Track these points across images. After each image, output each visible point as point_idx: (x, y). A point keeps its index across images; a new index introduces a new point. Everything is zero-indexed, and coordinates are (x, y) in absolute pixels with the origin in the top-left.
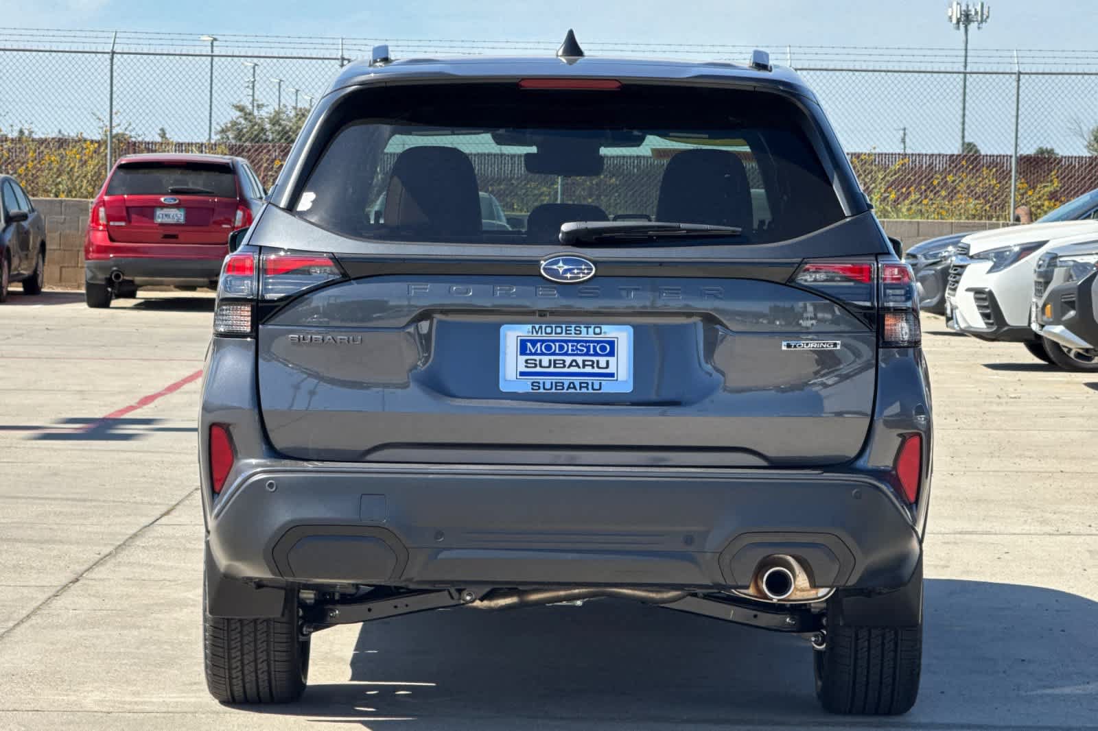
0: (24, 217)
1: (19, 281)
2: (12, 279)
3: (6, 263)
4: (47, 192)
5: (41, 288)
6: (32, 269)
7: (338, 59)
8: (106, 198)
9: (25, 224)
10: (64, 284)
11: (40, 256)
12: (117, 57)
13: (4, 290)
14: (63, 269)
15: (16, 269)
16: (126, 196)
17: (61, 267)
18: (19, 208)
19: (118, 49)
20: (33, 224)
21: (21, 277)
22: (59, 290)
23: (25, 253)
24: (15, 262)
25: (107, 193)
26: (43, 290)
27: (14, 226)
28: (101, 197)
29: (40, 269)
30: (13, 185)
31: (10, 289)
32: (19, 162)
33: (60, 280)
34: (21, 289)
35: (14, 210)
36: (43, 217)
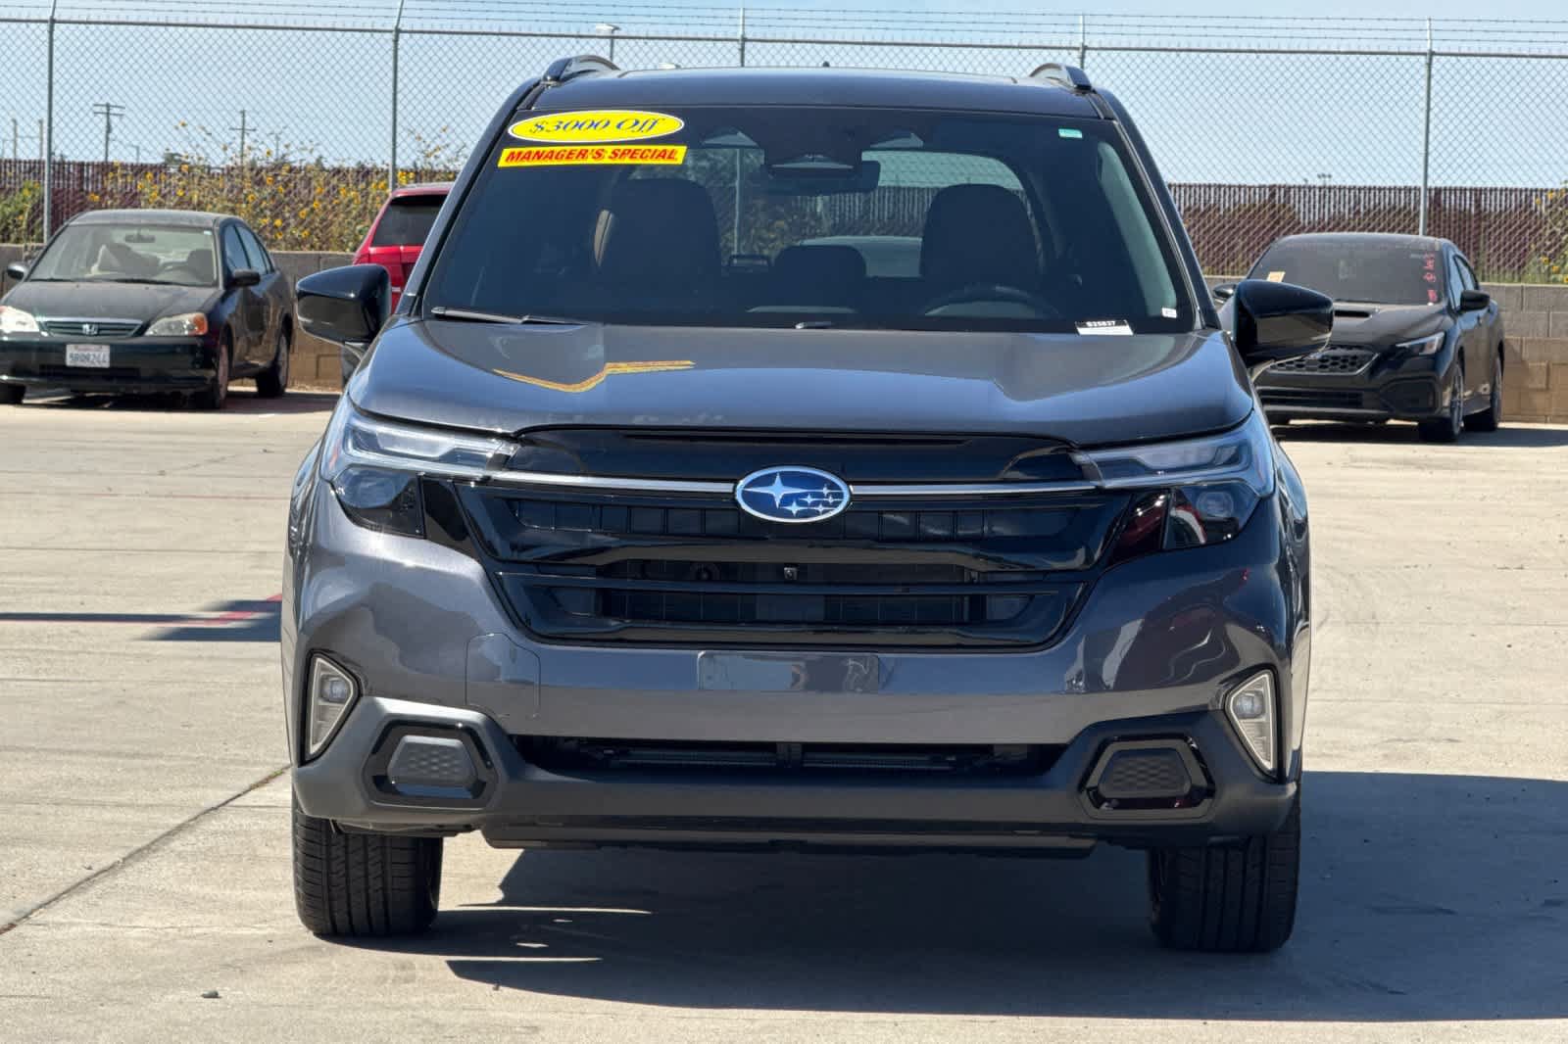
0: (255, 279)
1: (250, 377)
2: (235, 375)
3: (224, 350)
4: (342, 246)
5: (286, 386)
6: (272, 358)
7: (737, 40)
8: (372, 250)
9: (258, 290)
10: (322, 381)
11: (284, 338)
12: (403, 37)
13: (222, 391)
14: (322, 359)
15: (241, 359)
16: (402, 248)
17: (318, 357)
18: (249, 266)
19: (405, 25)
20: (274, 290)
21: (252, 370)
22: (316, 391)
23: (257, 334)
24: (239, 346)
25: (373, 243)
26: (288, 390)
27: (238, 295)
28: (365, 248)
29: (282, 359)
30: (242, 231)
31: (231, 388)
32: (302, 201)
33: (317, 376)
34: (254, 389)
35: (239, 269)
36: (289, 279)
